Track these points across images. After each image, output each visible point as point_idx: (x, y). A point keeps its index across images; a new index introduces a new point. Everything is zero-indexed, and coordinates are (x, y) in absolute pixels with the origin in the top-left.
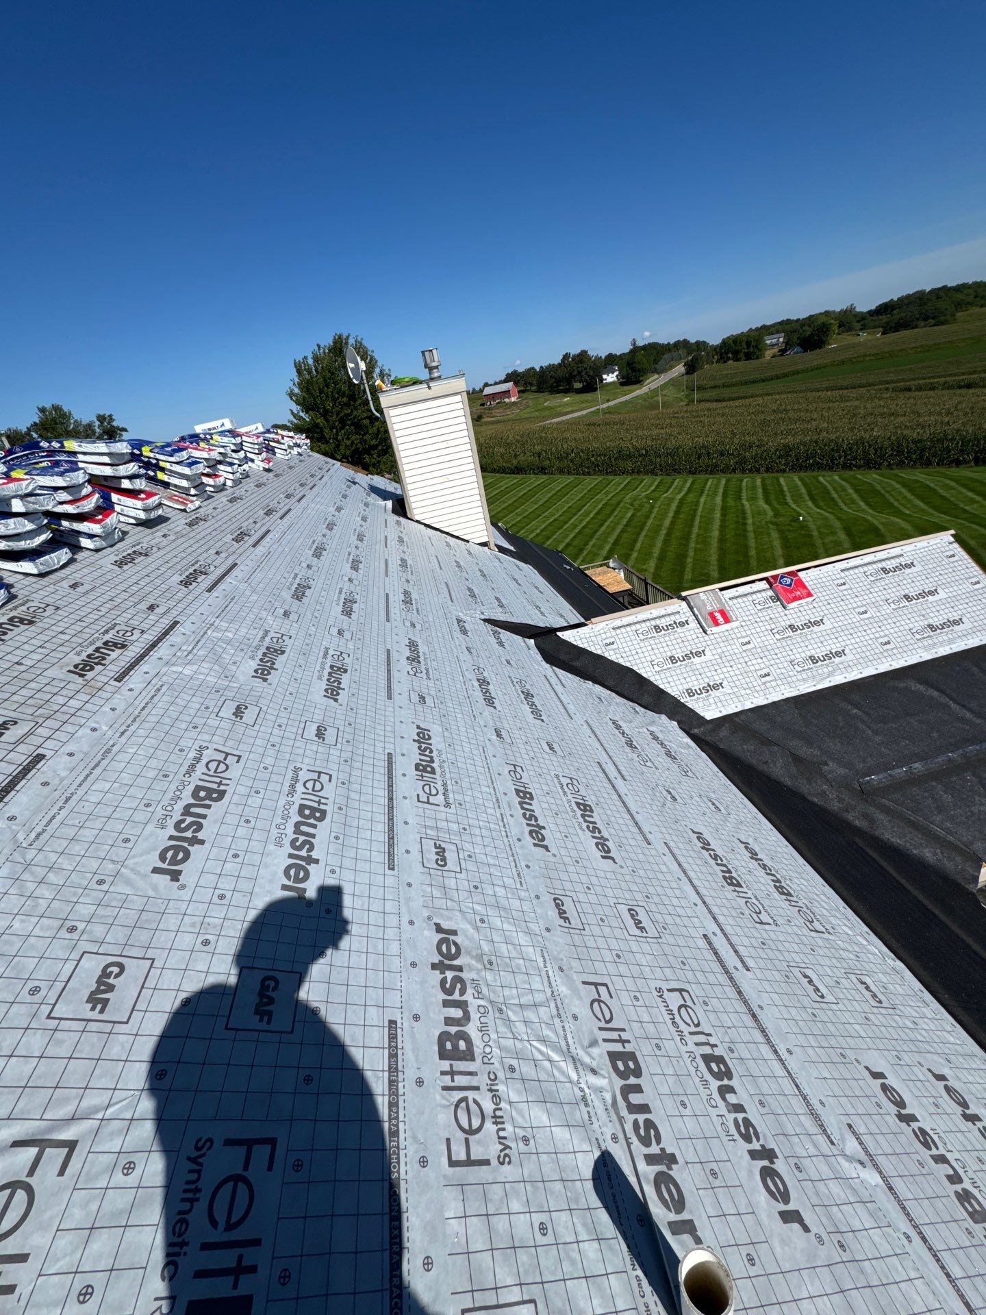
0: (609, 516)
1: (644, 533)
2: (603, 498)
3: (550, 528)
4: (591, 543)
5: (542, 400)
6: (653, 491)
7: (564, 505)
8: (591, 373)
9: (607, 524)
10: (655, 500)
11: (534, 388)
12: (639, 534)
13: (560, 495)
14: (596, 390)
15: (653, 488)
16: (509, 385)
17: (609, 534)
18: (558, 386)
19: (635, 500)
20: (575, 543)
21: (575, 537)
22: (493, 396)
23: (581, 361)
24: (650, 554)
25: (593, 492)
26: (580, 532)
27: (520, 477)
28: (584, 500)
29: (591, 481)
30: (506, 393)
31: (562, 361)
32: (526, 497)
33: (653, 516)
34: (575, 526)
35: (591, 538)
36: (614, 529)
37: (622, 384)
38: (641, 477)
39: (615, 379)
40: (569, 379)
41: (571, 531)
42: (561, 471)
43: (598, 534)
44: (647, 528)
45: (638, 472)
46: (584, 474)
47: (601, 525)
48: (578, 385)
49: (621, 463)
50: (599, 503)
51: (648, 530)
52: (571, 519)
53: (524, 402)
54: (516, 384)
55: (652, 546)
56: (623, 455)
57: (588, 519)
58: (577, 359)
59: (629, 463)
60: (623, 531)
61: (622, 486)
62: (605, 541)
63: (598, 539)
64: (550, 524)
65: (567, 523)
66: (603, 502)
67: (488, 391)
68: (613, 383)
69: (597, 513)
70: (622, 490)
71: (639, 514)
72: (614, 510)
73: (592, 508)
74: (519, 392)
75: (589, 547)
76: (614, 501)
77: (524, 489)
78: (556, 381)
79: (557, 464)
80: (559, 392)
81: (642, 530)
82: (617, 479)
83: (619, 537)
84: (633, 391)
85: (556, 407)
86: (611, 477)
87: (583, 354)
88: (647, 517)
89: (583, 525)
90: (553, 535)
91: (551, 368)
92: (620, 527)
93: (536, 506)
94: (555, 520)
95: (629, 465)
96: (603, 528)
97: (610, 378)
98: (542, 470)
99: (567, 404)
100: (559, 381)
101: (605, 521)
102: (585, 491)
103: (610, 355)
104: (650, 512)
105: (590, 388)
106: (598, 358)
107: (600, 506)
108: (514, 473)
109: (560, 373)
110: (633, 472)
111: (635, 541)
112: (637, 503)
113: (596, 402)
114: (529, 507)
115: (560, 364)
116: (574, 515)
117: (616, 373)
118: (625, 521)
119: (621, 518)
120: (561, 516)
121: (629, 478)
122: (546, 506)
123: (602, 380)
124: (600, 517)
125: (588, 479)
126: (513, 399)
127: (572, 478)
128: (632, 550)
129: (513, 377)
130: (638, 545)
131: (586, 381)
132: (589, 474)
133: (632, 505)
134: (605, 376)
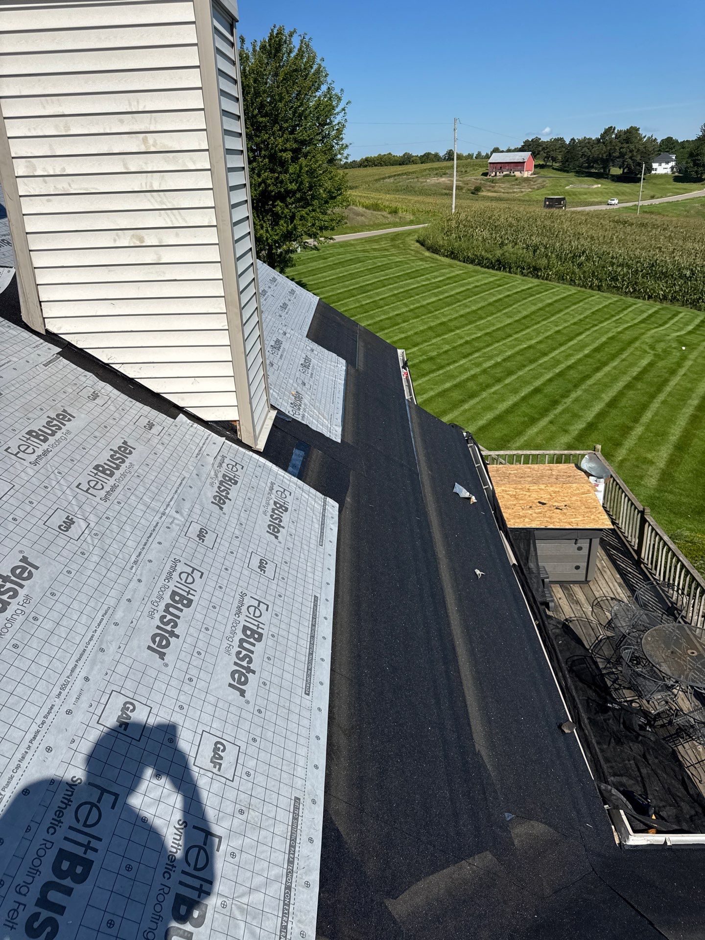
0: (613, 357)
1: (661, 397)
2: (610, 328)
3: (519, 358)
4: (574, 395)
5: (563, 182)
6: (690, 333)
7: (550, 327)
8: (638, 158)
9: (607, 369)
10: (691, 347)
11: (556, 165)
12: (653, 397)
13: (550, 310)
14: (639, 180)
15: (690, 328)
16: (526, 155)
17: (607, 386)
18: (589, 167)
19: (659, 341)
20: (549, 390)
21: (550, 380)
22: (501, 166)
23: (627, 141)
24: (662, 435)
25: (601, 315)
26: (560, 374)
27: (500, 274)
28: (582, 326)
29: (599, 300)
30: (519, 165)
31: (603, 136)
32: (499, 305)
33: (682, 371)
34: (557, 362)
35: (576, 386)
36: (615, 379)
37: (677, 179)
38: (676, 307)
39: (669, 171)
40: (606, 162)
41: (548, 369)
42: (561, 278)
43: (590, 382)
44: (668, 389)
45: (674, 300)
46: (591, 287)
47: (598, 369)
48: (616, 171)
49: (651, 283)
50: (602, 334)
51: (670, 394)
52: (554, 349)
53: (540, 180)
54: (535, 155)
55: (670, 420)
56: (655, 271)
57: (580, 356)
58: (624, 137)
59: (662, 284)
60: (629, 386)
61: (645, 315)
62: (597, 397)
63: (585, 391)
64: (520, 352)
65: (545, 354)
66: (610, 335)
67: (496, 158)
68: (665, 176)
69: (597, 350)
70: (642, 322)
71: (661, 364)
72: (622, 350)
73: (591, 340)
74: (536, 166)
75: (568, 401)
76: (626, 337)
77: (500, 292)
78: (588, 161)
79: (558, 266)
80: (590, 175)
81: (659, 390)
82: (640, 303)
83: (621, 394)
84: (691, 191)
85: (580, 194)
86: (630, 300)
87: (632, 132)
88: (673, 372)
89: (570, 363)
90: (519, 369)
91: (587, 143)
92: (626, 379)
93: (509, 321)
94: (530, 347)
95: (661, 287)
96: (599, 375)
97: (662, 169)
98: (535, 271)
99: (596, 193)
100: (592, 161)
101: (605, 364)
102: (588, 312)
103: (669, 140)
104: (679, 365)
105: (630, 177)
106: (652, 141)
107: (604, 339)
108: (493, 268)
109: (596, 152)
110: (665, 298)
111: (644, 407)
112: (660, 347)
113: (635, 196)
114: (499, 320)
115: (598, 140)
116: (561, 345)
117: (673, 164)
118: (635, 371)
119: (632, 365)
120: (540, 342)
121: (658, 306)
122: (524, 323)
123: (649, 169)
124: (598, 356)
125: (597, 296)
126: (526, 174)
127: (573, 290)
128: (636, 420)
129: (533, 147)
130: (648, 416)
131: (628, 167)
132: (599, 288)
133: (652, 348)
134: (655, 165)
